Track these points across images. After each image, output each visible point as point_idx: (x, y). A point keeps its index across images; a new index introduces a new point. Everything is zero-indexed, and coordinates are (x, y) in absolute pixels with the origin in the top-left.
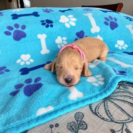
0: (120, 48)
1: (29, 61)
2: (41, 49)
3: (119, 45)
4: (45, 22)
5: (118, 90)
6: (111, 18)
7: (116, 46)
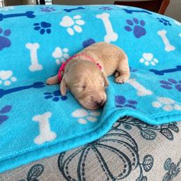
0: (147, 64)
1: (9, 79)
2: (30, 64)
3: (145, 60)
4: (40, 26)
5: (114, 132)
6: (136, 20)
7: (142, 61)
